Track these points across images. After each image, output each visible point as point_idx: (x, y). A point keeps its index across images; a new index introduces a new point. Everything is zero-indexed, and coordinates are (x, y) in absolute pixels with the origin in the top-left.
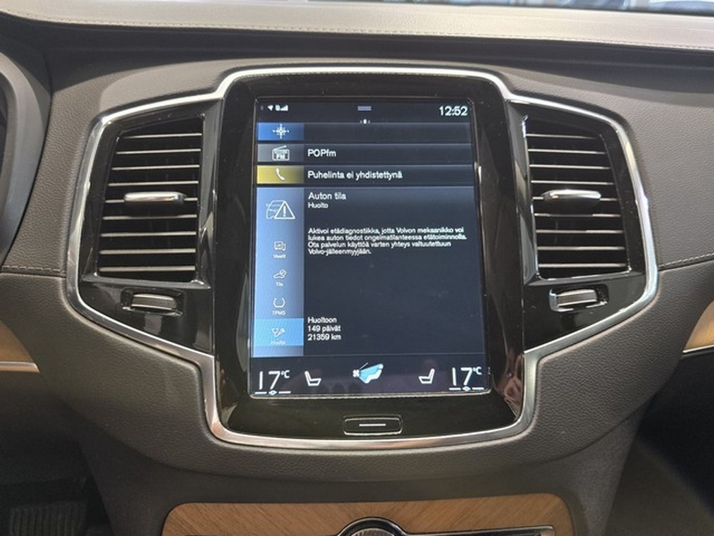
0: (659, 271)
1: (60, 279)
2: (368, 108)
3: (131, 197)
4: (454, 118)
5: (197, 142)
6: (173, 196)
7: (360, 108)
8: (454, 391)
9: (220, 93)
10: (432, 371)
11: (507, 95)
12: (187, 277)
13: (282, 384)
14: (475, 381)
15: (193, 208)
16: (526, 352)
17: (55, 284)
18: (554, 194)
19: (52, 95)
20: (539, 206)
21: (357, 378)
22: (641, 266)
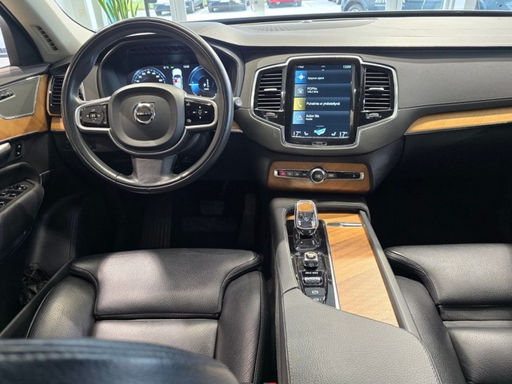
0: (398, 109)
1: (249, 110)
2: (324, 67)
3: (265, 90)
4: (347, 69)
5: (281, 76)
6: (276, 89)
7: (322, 67)
8: (340, 137)
9: (287, 64)
10: (335, 133)
11: (362, 62)
12: (278, 109)
13: (299, 135)
14: (345, 135)
15: (280, 93)
16: (358, 128)
17: (248, 111)
18: (371, 89)
19: (245, 63)
20: (366, 92)
21: (316, 133)
22: (393, 108)
